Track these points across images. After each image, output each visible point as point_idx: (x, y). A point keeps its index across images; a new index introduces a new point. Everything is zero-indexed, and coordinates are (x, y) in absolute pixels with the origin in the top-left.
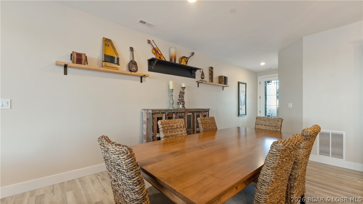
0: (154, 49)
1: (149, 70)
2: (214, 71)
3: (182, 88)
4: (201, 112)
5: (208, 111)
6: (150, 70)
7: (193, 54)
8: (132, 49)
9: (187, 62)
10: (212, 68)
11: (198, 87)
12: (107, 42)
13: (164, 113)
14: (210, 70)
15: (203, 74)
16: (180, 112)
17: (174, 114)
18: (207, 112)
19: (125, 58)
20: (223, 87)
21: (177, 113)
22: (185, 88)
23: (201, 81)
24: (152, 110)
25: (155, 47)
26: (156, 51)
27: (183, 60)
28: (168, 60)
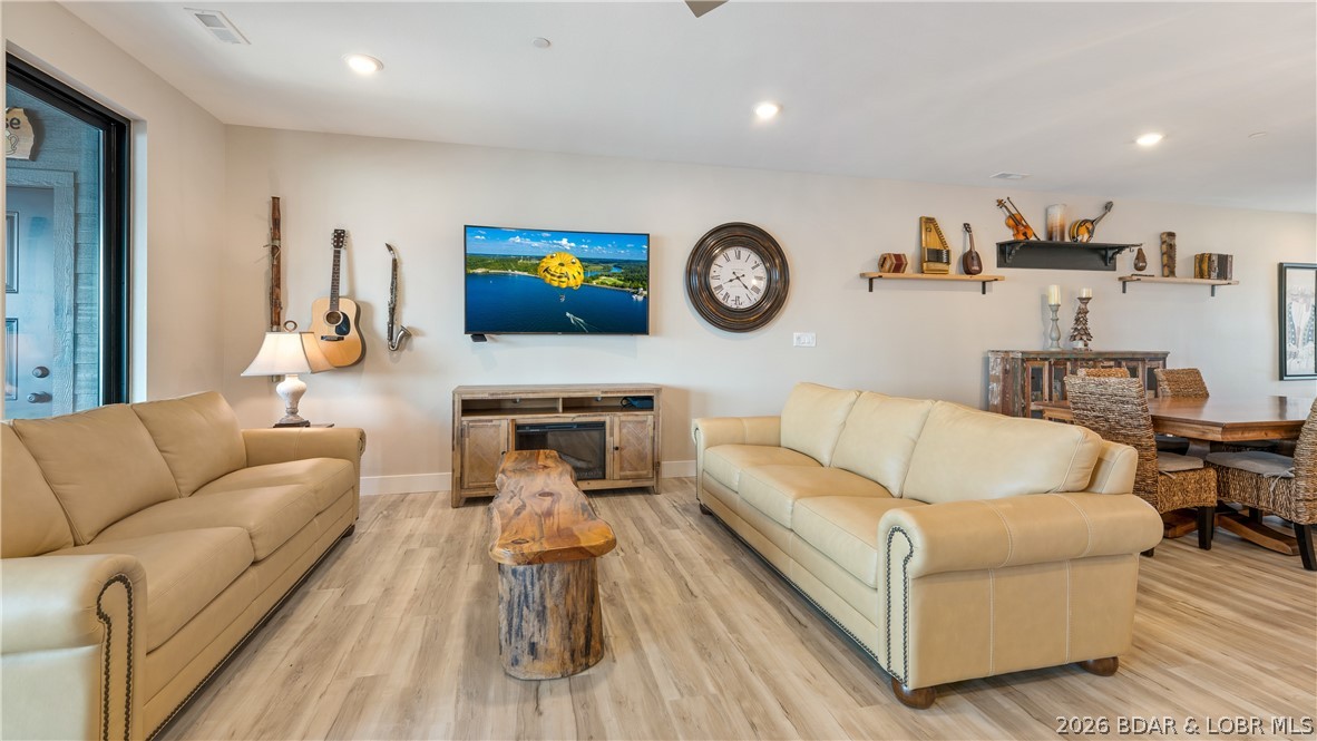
0: (1012, 217)
1: (999, 265)
2: (1178, 242)
3: (1081, 299)
4: (1143, 360)
5: (1164, 359)
6: (1002, 263)
7: (1108, 207)
8: (967, 227)
9: (1091, 233)
10: (1172, 235)
11: (1124, 292)
12: (929, 224)
13: (1046, 359)
14: (1163, 243)
15: (1140, 257)
16: (1084, 359)
17: (1068, 363)
18: (1161, 362)
19: (957, 246)
20: (1213, 286)
21: (1076, 360)
22: (1089, 299)
23: (1135, 278)
24: (1023, 353)
25: (1014, 212)
26: (1016, 222)
27: (1083, 229)
28: (1042, 238)
